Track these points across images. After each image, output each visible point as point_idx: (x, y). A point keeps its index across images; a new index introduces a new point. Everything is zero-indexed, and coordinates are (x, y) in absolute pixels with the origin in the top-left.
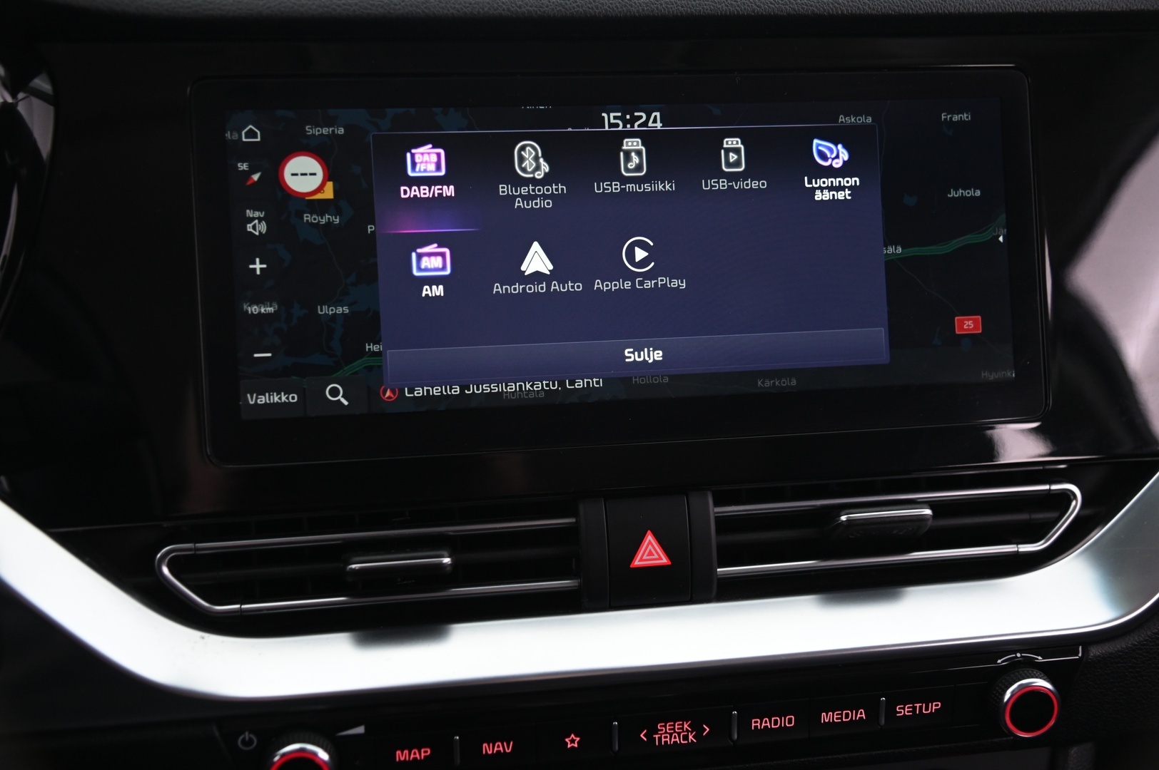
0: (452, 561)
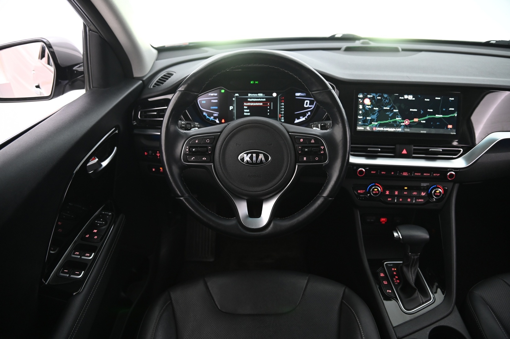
0: (380, 150)
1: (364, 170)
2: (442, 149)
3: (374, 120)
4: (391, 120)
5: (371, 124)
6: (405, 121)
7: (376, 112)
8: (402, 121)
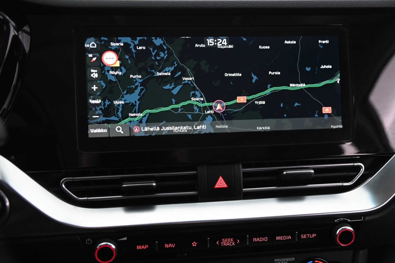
0: (156, 184)
1: (113, 247)
2: (314, 169)
3: (133, 105)
4: (176, 103)
5: (127, 117)
6: (213, 104)
7: (137, 84)
8: (206, 104)
